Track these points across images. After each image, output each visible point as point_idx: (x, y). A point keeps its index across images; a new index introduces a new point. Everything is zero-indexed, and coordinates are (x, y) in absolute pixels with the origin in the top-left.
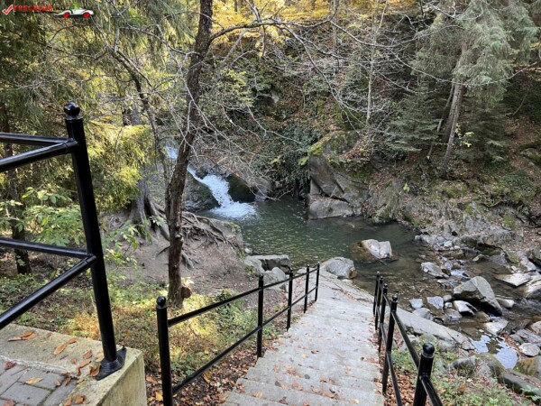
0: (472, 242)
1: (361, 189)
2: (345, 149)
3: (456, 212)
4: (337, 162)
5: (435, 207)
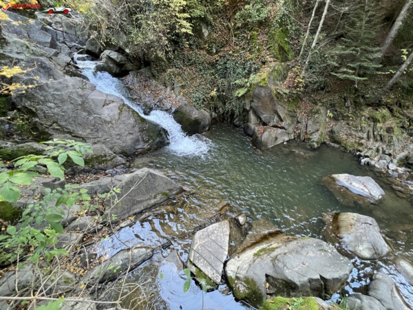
1: (293, 117)
4: (282, 93)
5: (361, 130)
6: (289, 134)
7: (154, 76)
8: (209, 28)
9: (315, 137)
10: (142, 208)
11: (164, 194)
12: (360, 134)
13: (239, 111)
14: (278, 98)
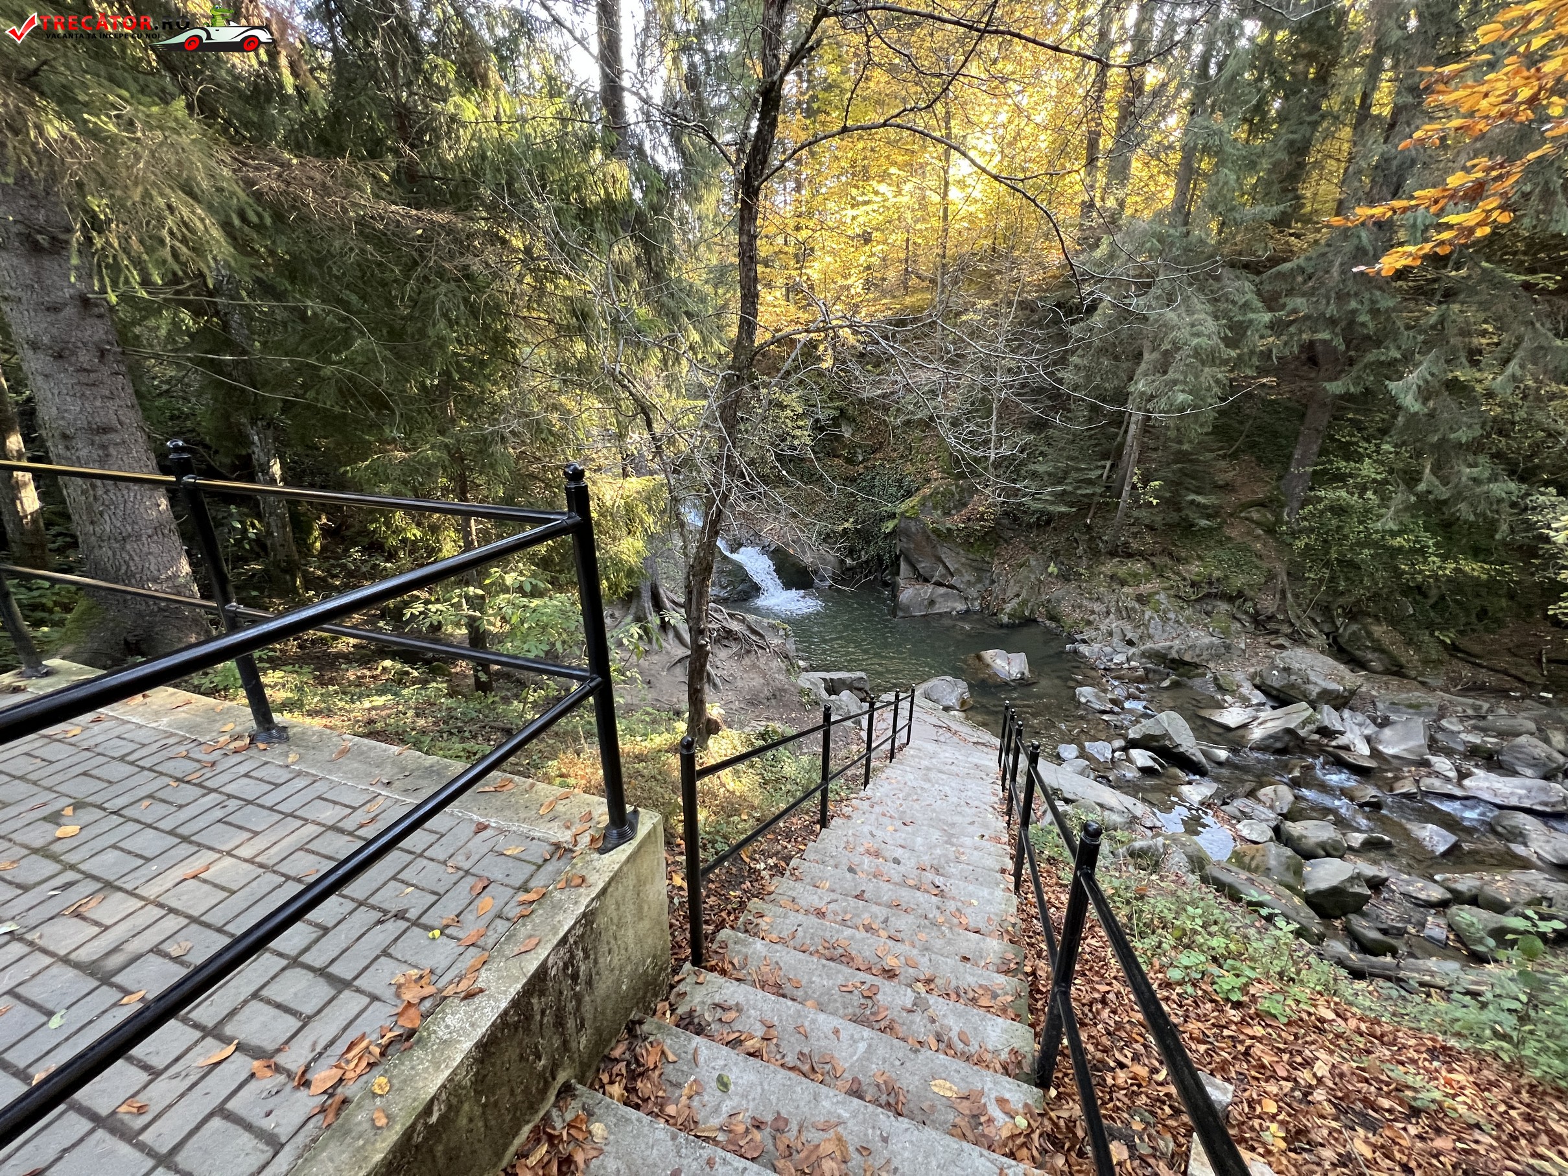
0: (1160, 657)
1: (981, 569)
2: (955, 507)
3: (1133, 609)
4: (942, 529)
5: (1099, 599)
6: (967, 599)
8: (853, 425)
13: (891, 558)
14: (938, 536)
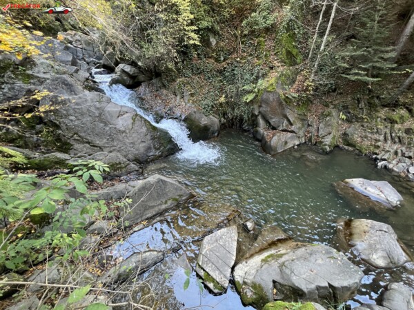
1: (303, 120)
2: (290, 84)
3: (403, 137)
4: (290, 97)
5: (377, 132)
6: (299, 137)
7: (164, 86)
8: (217, 37)
9: (328, 141)
10: (154, 213)
11: (175, 199)
12: (376, 136)
13: (248, 116)
14: (286, 102)
